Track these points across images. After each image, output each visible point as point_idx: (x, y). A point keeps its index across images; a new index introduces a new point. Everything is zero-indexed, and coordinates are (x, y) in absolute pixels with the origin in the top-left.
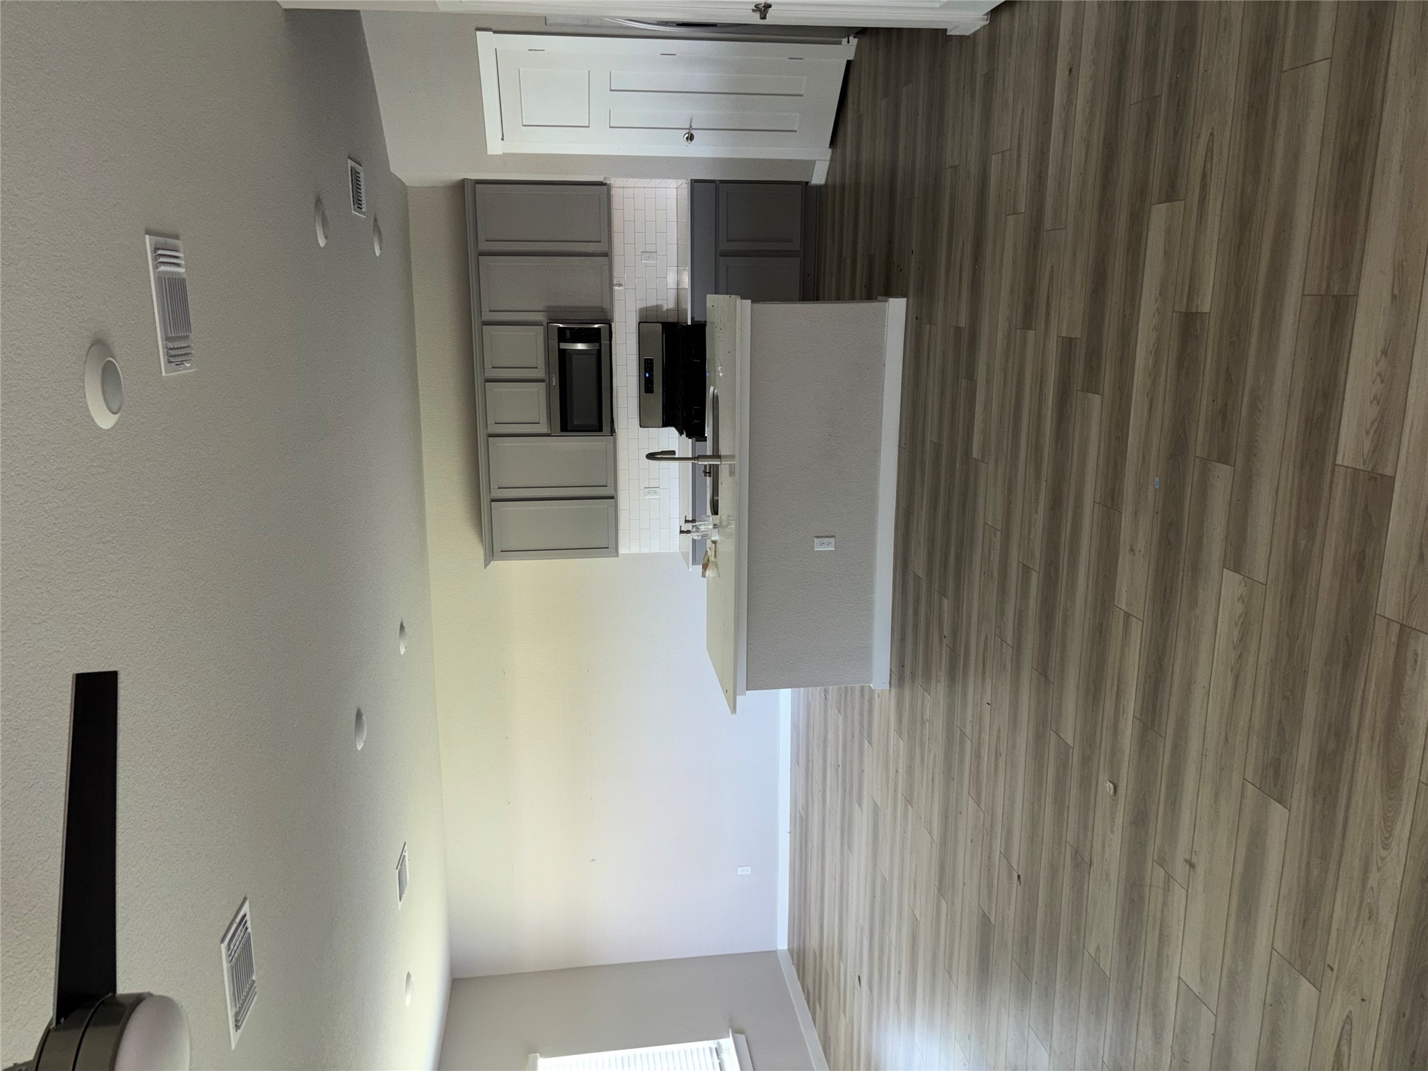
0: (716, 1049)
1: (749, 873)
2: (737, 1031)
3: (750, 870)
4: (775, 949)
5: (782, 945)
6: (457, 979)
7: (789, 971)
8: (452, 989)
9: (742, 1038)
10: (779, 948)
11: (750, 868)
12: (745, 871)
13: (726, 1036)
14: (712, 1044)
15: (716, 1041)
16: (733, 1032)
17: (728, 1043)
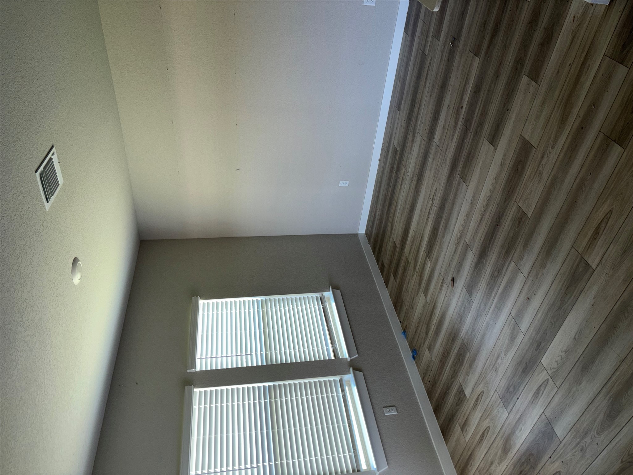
0: (321, 298)
1: (347, 185)
2: (335, 288)
3: (348, 184)
4: (357, 233)
5: (362, 230)
6: (144, 240)
7: (367, 249)
8: (140, 247)
9: (338, 292)
10: (359, 232)
11: (348, 182)
12: (345, 184)
13: (327, 290)
14: (318, 295)
15: (321, 293)
16: (332, 288)
17: (329, 295)
